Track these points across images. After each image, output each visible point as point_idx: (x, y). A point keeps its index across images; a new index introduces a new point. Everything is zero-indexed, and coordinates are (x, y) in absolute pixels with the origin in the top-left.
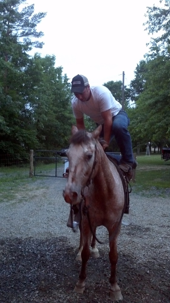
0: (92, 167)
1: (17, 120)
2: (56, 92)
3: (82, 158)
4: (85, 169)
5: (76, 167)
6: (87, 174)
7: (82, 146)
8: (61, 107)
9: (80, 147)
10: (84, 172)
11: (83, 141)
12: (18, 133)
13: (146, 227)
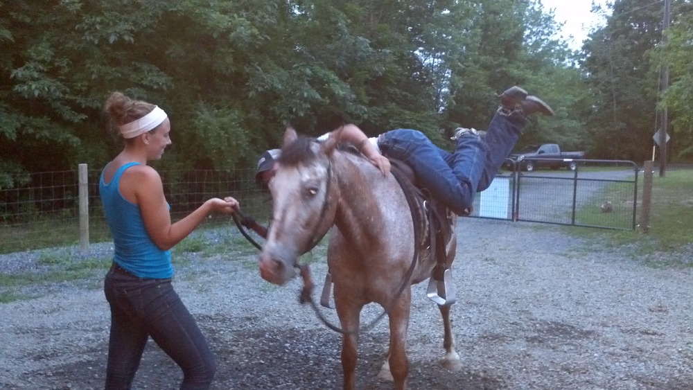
0: (319, 213)
1: (392, 91)
3: (297, 194)
4: (305, 215)
5: (284, 212)
6: (307, 225)
7: (298, 169)
9: (296, 171)
10: (302, 221)
11: (302, 161)
12: (394, 118)
13: (588, 328)
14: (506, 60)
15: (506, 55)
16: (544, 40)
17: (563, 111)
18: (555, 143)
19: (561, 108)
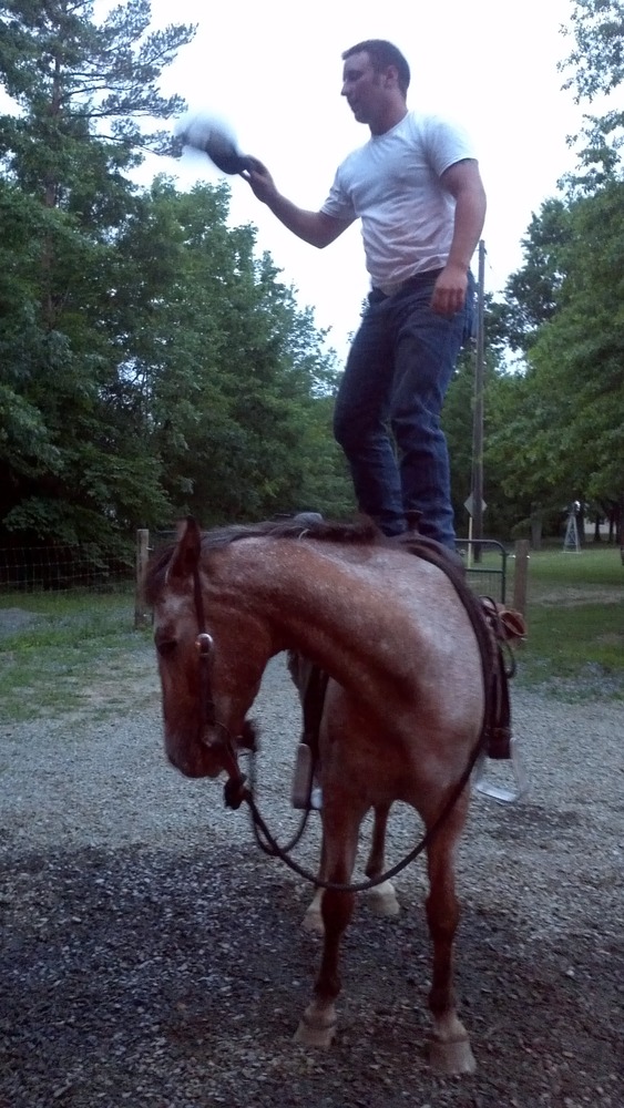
1: (87, 422)
2: (229, 319)
8: (250, 373)
12: (93, 468)
13: (563, 808)
14: (259, 382)
15: (259, 374)
16: (297, 354)
17: (327, 462)
18: (315, 510)
19: (326, 458)
